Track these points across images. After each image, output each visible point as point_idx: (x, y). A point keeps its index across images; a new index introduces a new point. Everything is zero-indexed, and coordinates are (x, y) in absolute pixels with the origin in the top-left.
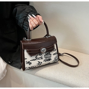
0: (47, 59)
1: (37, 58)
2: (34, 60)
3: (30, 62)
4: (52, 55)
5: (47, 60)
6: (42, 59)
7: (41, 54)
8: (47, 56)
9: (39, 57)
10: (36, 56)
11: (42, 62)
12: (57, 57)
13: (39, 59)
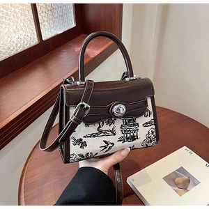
0: (128, 135)
1: (101, 132)
2: (94, 136)
3: (84, 140)
4: (141, 127)
5: (127, 139)
6: (115, 134)
7: (113, 122)
8: (128, 128)
9: (106, 127)
10: (100, 127)
11: (113, 144)
12: (153, 133)
13: (106, 133)
